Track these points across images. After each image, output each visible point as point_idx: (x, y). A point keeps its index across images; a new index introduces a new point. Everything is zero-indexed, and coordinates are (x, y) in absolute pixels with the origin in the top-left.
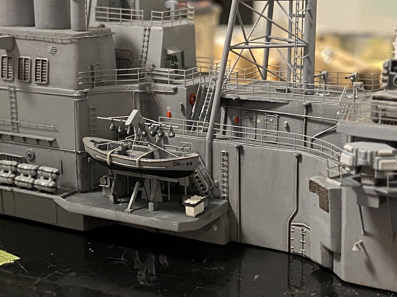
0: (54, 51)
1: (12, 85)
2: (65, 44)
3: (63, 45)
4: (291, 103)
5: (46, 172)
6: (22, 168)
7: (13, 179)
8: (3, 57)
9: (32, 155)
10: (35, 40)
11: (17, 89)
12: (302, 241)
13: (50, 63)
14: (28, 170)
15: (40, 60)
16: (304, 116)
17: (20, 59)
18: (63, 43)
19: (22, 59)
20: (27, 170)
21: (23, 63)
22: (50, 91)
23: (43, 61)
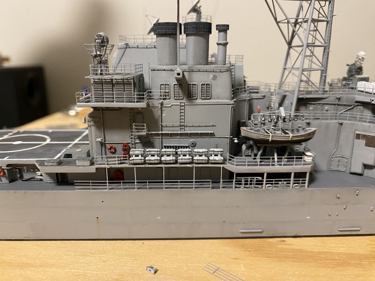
0: (215, 78)
1: (181, 101)
2: (222, 72)
3: (221, 73)
4: (330, 97)
5: (217, 151)
6: (198, 151)
7: (193, 159)
8: (174, 84)
9: (195, 143)
10: (199, 71)
11: (185, 104)
12: (338, 164)
13: (212, 85)
14: (204, 152)
15: (204, 84)
16: (337, 103)
17: (188, 84)
18: (221, 72)
19: (191, 84)
20: (202, 152)
21: (192, 87)
22: (211, 102)
23: (207, 84)
